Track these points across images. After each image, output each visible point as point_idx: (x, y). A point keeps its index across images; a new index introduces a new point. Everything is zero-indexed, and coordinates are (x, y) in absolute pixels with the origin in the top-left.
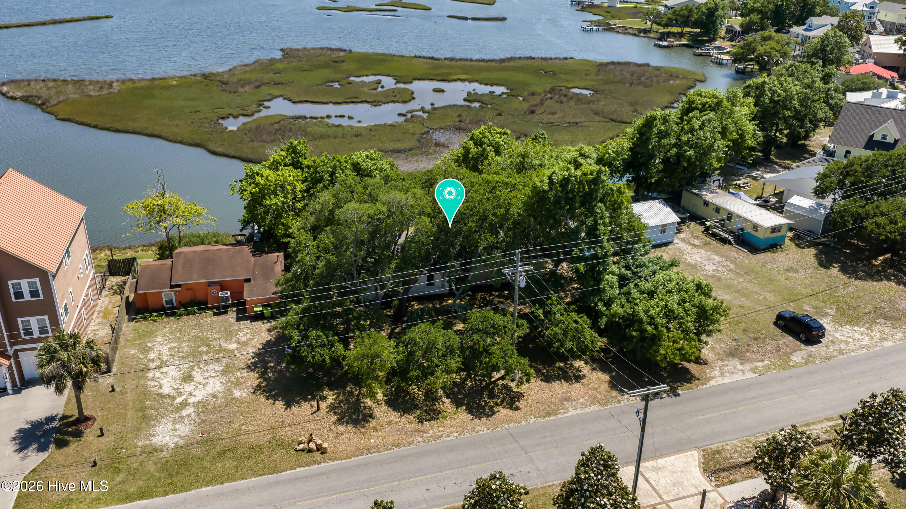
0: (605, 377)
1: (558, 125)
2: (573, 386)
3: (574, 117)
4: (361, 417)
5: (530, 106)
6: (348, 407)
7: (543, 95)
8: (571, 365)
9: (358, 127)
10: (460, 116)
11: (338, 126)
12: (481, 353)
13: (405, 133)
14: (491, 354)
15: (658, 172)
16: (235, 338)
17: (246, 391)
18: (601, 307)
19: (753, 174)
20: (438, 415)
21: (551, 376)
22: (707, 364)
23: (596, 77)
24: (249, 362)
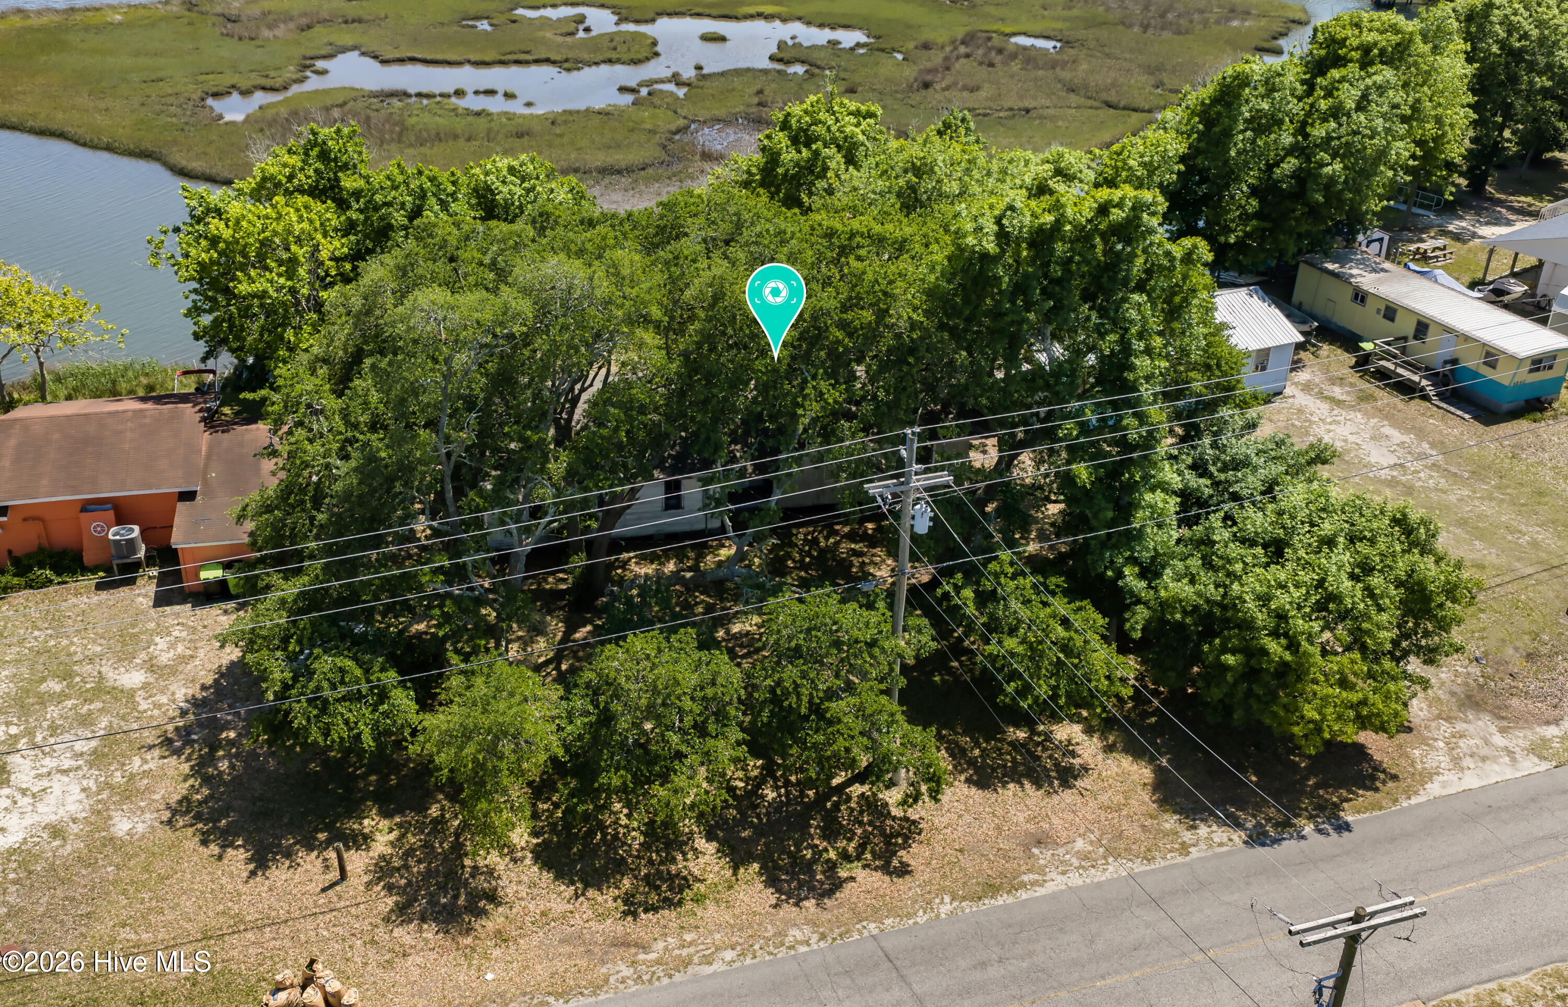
0: (1143, 773)
1: (985, 115)
2: (1056, 799)
3: (1021, 97)
4: (462, 901)
5: (921, 71)
6: (428, 870)
7: (948, 49)
8: (1048, 737)
9: (523, 116)
10: (760, 92)
11: (478, 114)
12: (806, 718)
13: (632, 130)
14: (830, 723)
15: (1245, 217)
16: (143, 656)
17: (148, 816)
18: (1132, 580)
19: (1451, 228)
20: (681, 891)
21: (994, 770)
22: (1409, 730)
23: (1066, 13)
24: (170, 727)
